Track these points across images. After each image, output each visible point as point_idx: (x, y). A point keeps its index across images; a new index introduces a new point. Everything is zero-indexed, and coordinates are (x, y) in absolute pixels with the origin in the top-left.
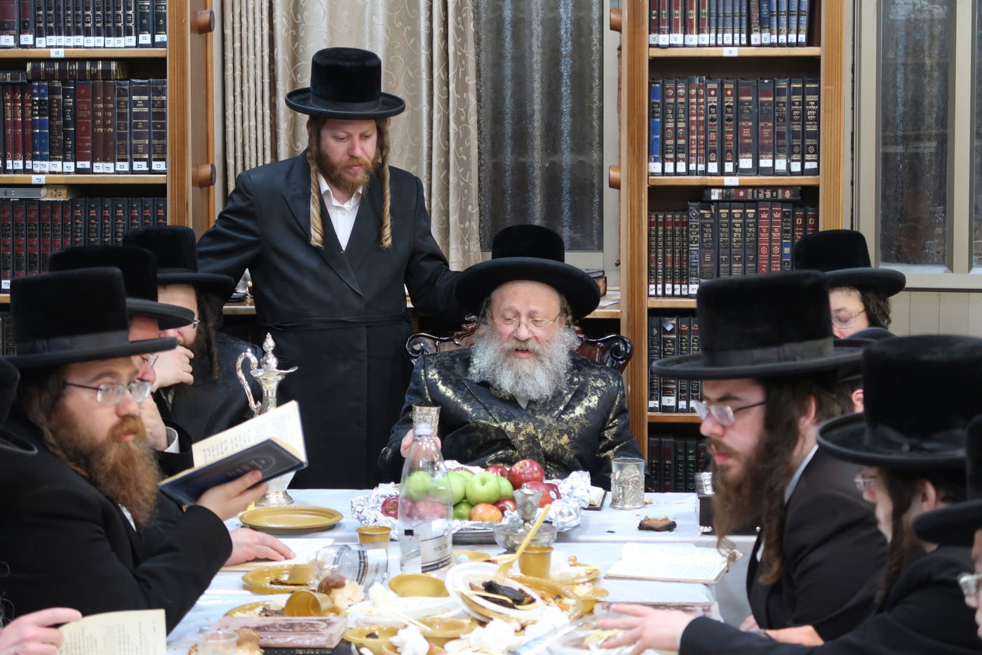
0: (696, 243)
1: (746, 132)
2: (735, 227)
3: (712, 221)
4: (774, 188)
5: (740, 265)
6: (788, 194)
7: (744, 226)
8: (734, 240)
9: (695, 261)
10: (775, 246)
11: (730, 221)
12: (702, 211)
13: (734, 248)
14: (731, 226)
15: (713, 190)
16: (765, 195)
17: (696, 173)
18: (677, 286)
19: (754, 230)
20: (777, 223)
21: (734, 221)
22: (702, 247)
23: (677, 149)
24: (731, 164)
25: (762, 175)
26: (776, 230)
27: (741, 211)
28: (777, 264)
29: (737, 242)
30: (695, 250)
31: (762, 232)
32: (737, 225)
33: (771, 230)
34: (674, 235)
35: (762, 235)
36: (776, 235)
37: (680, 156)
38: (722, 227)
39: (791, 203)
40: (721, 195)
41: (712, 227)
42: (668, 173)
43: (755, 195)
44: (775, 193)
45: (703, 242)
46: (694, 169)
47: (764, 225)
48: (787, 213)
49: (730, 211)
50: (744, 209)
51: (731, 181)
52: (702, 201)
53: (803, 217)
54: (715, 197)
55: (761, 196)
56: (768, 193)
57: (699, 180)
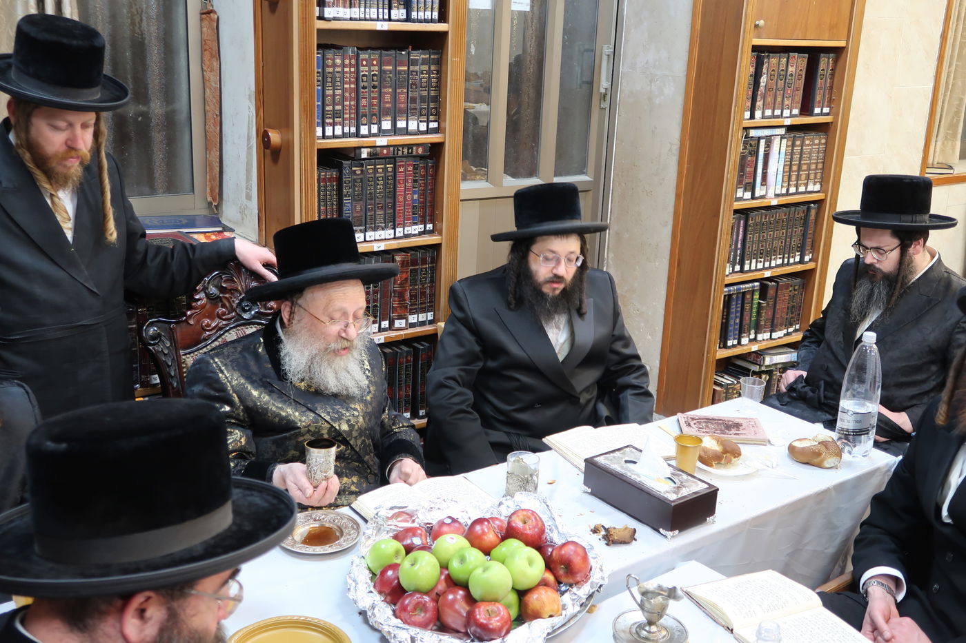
0: (349, 197)
1: (387, 98)
2: (378, 180)
3: (362, 176)
4: (410, 146)
5: (382, 212)
6: (420, 150)
7: (385, 178)
8: (378, 191)
9: (348, 212)
10: (408, 194)
11: (375, 176)
12: (353, 169)
13: (377, 197)
14: (375, 179)
15: (362, 150)
17: (350, 135)
19: (392, 181)
20: (410, 175)
21: (378, 175)
22: (354, 199)
23: (335, 114)
24: (376, 126)
25: (399, 135)
26: (410, 181)
27: (382, 166)
28: (410, 208)
29: (380, 193)
30: (349, 203)
31: (399, 183)
32: (380, 179)
33: (406, 181)
34: (326, 190)
35: (400, 186)
36: (409, 185)
37: (337, 120)
38: (369, 181)
39: (422, 157)
40: (369, 154)
41: (361, 182)
42: (328, 136)
43: (396, 152)
44: (410, 150)
45: (354, 195)
46: (348, 131)
47: (400, 177)
48: (416, 166)
49: (375, 167)
50: (385, 164)
51: (382, 141)
52: (353, 159)
53: (426, 168)
54: (364, 155)
55: (400, 153)
56: (406, 150)
57: (352, 142)
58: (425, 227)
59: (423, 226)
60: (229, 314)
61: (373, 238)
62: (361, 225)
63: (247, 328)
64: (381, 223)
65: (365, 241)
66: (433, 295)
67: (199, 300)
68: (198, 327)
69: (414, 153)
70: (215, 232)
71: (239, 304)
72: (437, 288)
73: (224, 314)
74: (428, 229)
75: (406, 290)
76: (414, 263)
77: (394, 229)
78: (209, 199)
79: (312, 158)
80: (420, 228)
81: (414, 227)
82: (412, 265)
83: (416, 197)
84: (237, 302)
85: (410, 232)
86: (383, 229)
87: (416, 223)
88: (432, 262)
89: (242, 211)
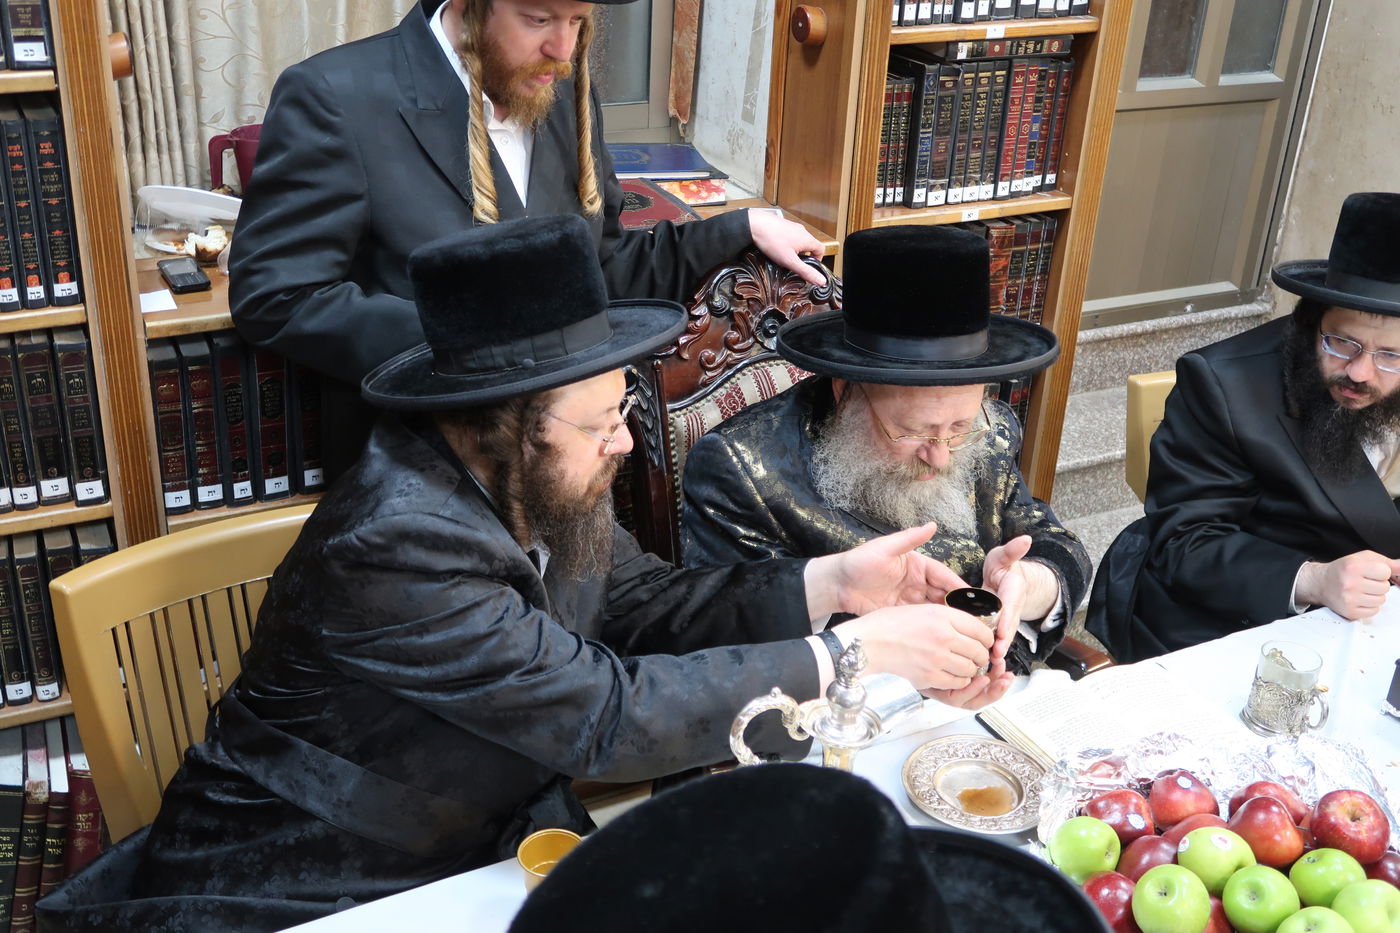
0: (929, 128)
2: (979, 98)
3: (954, 92)
4: (1039, 39)
5: (978, 154)
6: (1055, 46)
7: (991, 95)
8: (977, 117)
9: (925, 153)
10: (1025, 123)
11: (975, 91)
12: (942, 78)
13: (975, 129)
14: (976, 96)
15: (960, 44)
16: (1026, 48)
17: (943, 20)
18: (890, 191)
19: (1001, 101)
20: (1032, 90)
21: (979, 90)
22: (937, 133)
24: (987, 2)
25: (1022, 19)
26: (1030, 99)
27: (989, 74)
28: (1024, 148)
29: (980, 120)
30: (928, 138)
31: (1013, 104)
32: (982, 96)
33: (1024, 99)
34: (891, 115)
35: (1014, 108)
36: (1029, 106)
38: (964, 100)
39: (1056, 58)
40: (971, 52)
41: (952, 102)
42: (907, 21)
43: (1014, 49)
44: (1039, 46)
45: (938, 125)
46: (940, 13)
47: (1015, 94)
48: (1043, 74)
49: (977, 75)
50: (993, 71)
51: (996, 30)
52: (942, 61)
53: (1057, 77)
54: (962, 55)
55: (1021, 51)
56: (1031, 46)
57: (946, 32)
58: (1043, 179)
59: (1040, 177)
60: (744, 341)
61: (959, 200)
62: (942, 177)
63: (771, 366)
64: (975, 172)
65: (946, 203)
66: (1042, 295)
67: (699, 317)
68: (695, 364)
69: (1045, 51)
70: (698, 179)
71: (760, 324)
72: (1051, 282)
73: (737, 341)
74: (1047, 182)
75: (1001, 287)
76: (1019, 240)
77: (995, 182)
78: (672, 112)
79: (881, 62)
80: (1035, 181)
81: (1026, 180)
82: (1016, 245)
83: (1036, 127)
84: (757, 320)
85: (1019, 189)
86: (977, 183)
87: (1031, 173)
88: (1049, 239)
89: (734, 139)
